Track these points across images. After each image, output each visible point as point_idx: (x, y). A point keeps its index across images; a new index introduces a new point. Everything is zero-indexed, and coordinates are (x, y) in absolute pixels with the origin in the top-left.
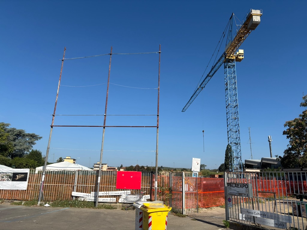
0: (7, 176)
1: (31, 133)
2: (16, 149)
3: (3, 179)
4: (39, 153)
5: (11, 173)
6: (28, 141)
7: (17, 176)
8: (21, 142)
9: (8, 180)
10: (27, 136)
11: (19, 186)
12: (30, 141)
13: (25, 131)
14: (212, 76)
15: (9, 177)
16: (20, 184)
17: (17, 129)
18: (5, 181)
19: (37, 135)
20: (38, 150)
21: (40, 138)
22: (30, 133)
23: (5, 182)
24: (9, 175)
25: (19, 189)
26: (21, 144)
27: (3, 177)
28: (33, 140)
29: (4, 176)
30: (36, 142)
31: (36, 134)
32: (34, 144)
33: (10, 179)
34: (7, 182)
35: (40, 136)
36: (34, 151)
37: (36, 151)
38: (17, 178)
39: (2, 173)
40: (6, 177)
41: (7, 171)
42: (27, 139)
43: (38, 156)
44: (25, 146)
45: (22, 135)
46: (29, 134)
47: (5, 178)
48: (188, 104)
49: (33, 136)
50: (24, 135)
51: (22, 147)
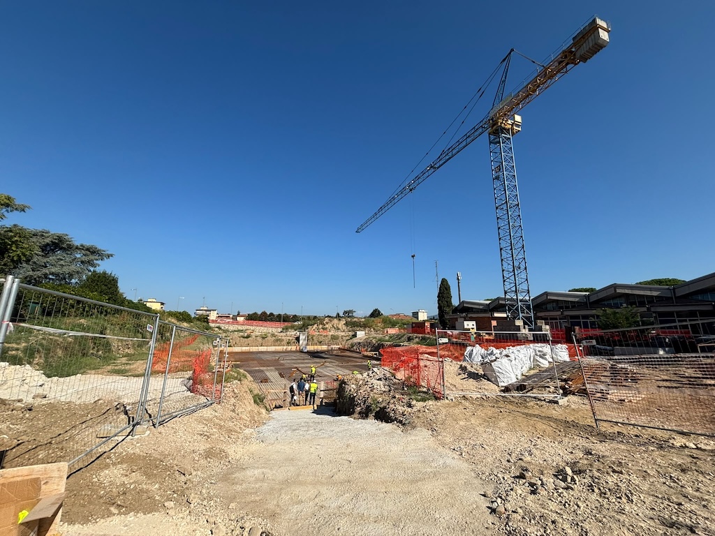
1: (87, 244)
2: (48, 272)
4: (111, 278)
6: (79, 259)
8: (62, 260)
10: (77, 248)
12: (85, 259)
13: (72, 238)
14: (438, 168)
17: (52, 232)
19: (102, 249)
20: (109, 272)
21: (109, 256)
22: (84, 244)
26: (62, 262)
28: (91, 257)
30: (99, 262)
31: (99, 247)
35: (109, 253)
36: (97, 274)
37: (105, 273)
42: (78, 256)
43: (109, 286)
44: (73, 268)
45: (65, 246)
46: (82, 246)
48: (373, 219)
49: (92, 251)
50: (70, 247)
51: (66, 269)
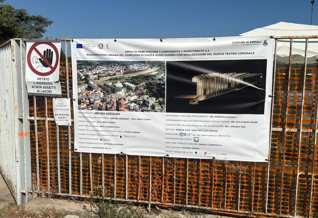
0: (133, 80)
1: (36, 15)
3: (114, 98)
5: (153, 64)
6: (34, 27)
7: (195, 80)
8: (25, 29)
9: (144, 106)
10: (31, 19)
11: (216, 140)
12: (37, 27)
13: (27, 12)
15: (149, 87)
16: (222, 131)
17: (16, 9)
18: (129, 108)
19: (46, 18)
21: (50, 23)
22: (34, 15)
23: (125, 114)
24: (147, 77)
25: (219, 157)
27: (114, 90)
28: (41, 25)
29: (119, 85)
30: (45, 28)
32: (43, 31)
33: (152, 101)
34: (139, 114)
35: (49, 20)
38: (200, 91)
39: (102, 63)
40: (129, 88)
41: (128, 54)
42: (33, 25)
45: (24, 18)
46: (33, 17)
47: (122, 93)
49: (39, 20)
50: (27, 18)
